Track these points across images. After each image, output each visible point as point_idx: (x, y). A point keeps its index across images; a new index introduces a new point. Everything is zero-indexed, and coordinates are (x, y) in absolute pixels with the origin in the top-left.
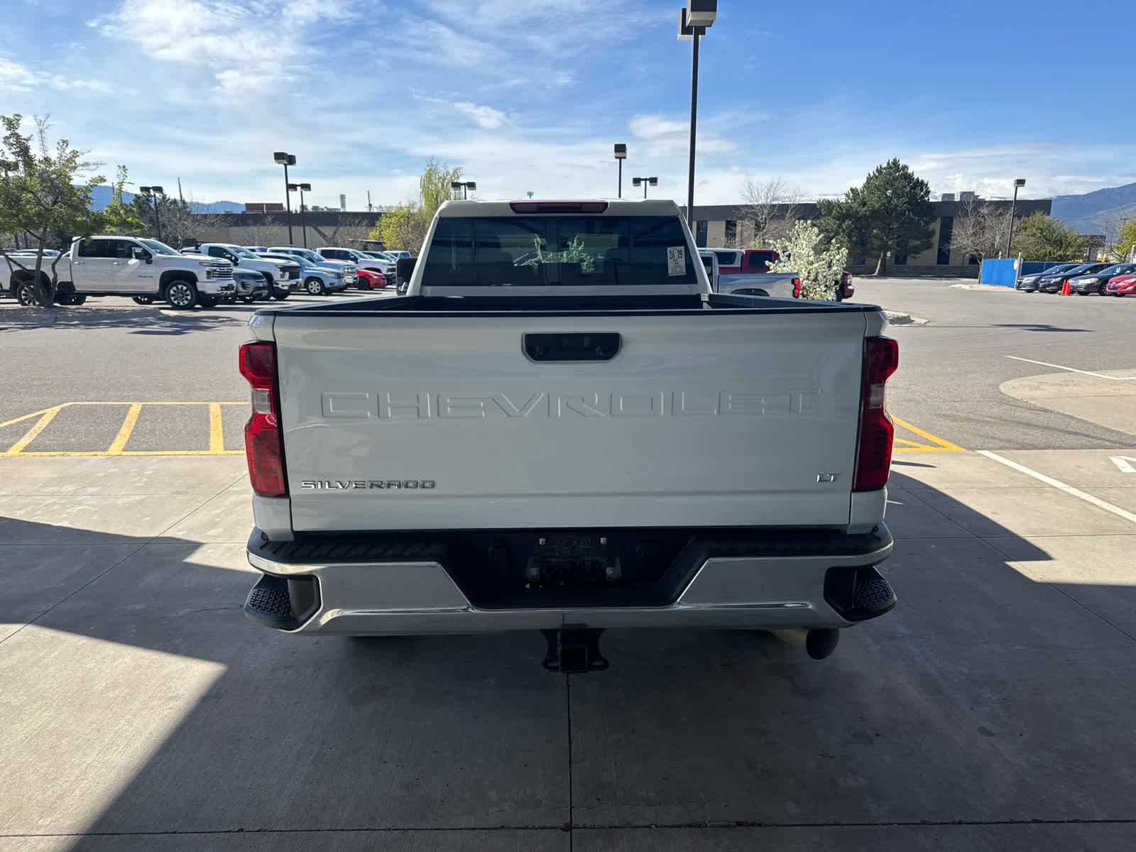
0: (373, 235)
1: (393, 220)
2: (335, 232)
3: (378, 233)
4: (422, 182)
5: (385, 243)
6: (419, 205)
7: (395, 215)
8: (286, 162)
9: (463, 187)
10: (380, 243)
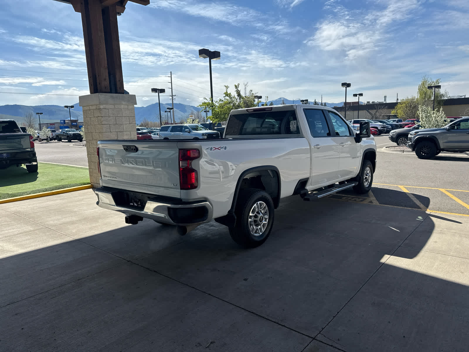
0: (393, 112)
1: (403, 105)
2: (376, 112)
3: (395, 111)
4: (419, 87)
5: (398, 115)
6: (417, 97)
7: (405, 103)
8: (346, 86)
9: (434, 88)
10: (396, 116)
